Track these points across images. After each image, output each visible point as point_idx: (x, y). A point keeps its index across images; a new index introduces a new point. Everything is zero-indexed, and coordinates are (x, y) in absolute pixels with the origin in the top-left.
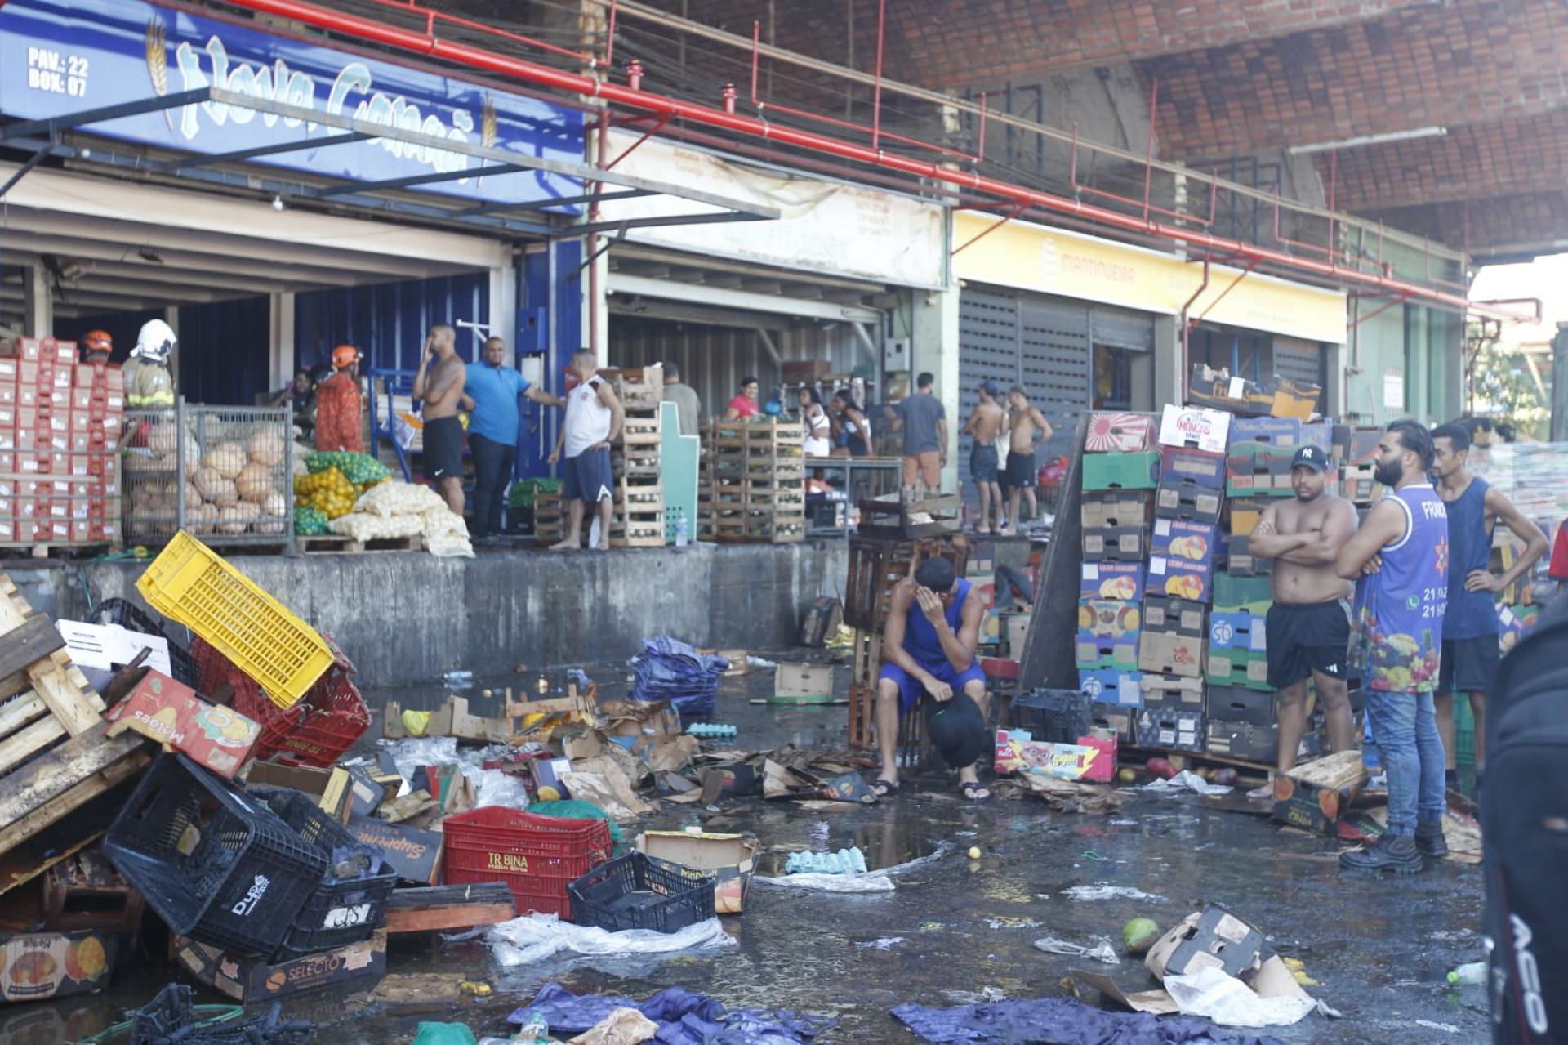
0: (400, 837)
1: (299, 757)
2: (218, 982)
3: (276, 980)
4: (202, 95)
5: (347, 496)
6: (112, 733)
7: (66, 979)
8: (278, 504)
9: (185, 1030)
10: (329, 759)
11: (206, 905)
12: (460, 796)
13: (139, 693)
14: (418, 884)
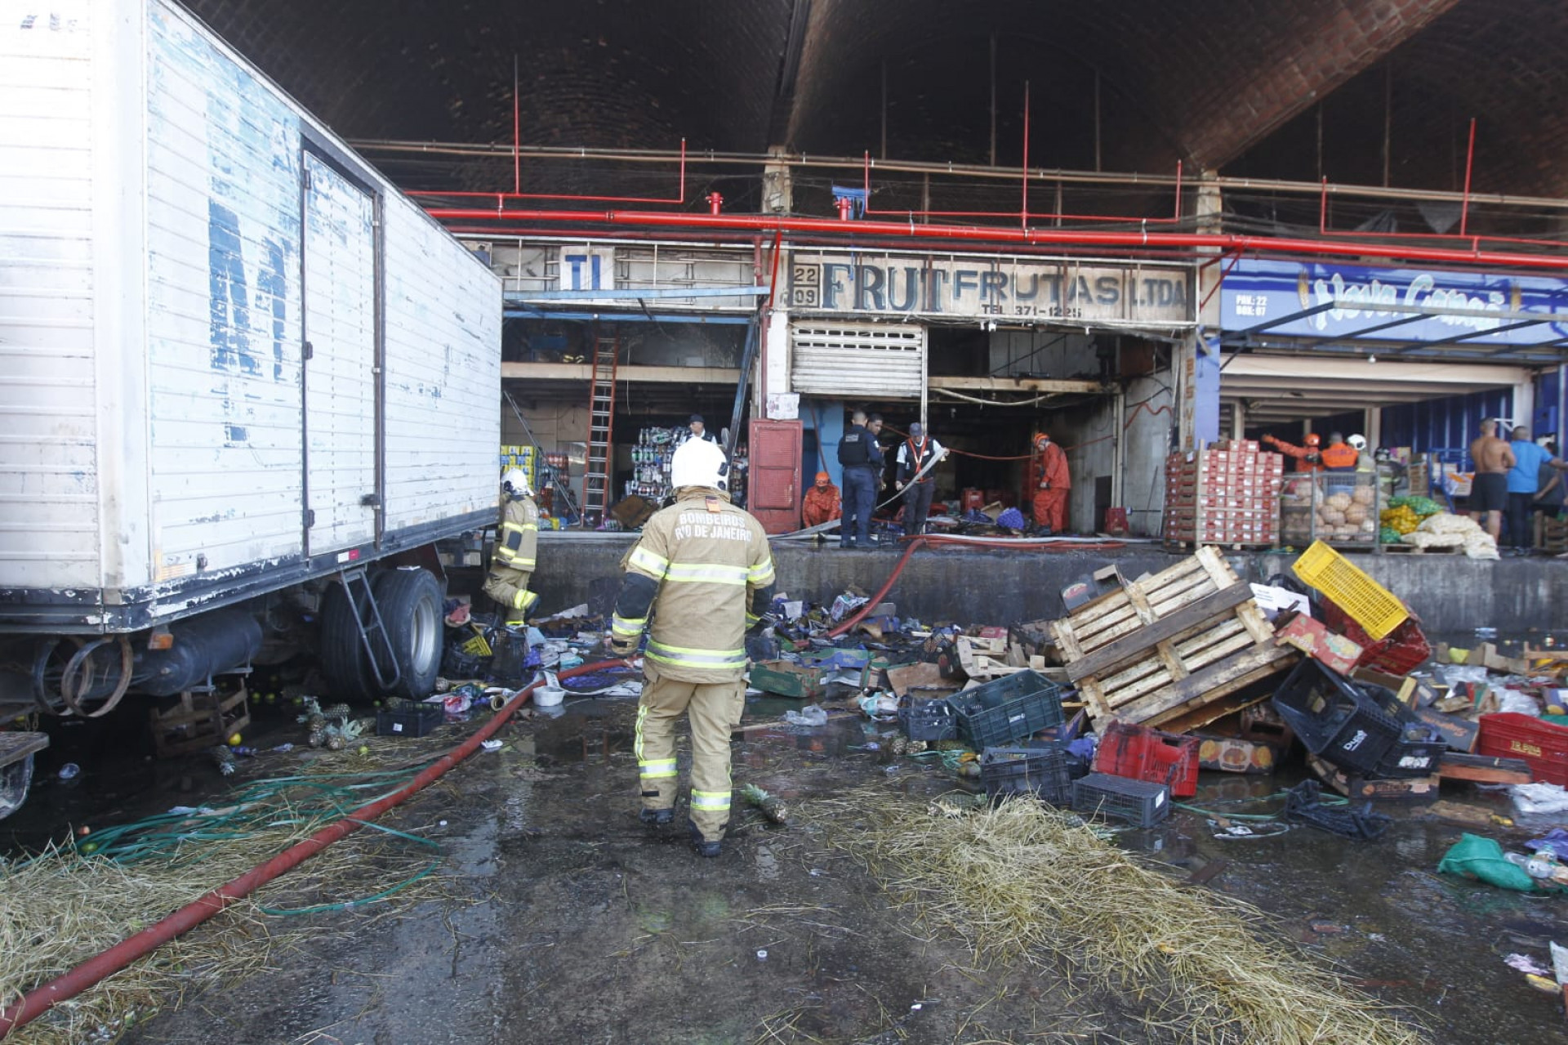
0: (1449, 722)
1: (1385, 667)
2: (1334, 783)
3: (1368, 789)
4: (1329, 306)
5: (1413, 522)
6: (1280, 642)
7: (1251, 765)
8: (1370, 526)
9: (1315, 805)
10: (1404, 670)
11: (1329, 741)
12: (1489, 703)
13: (1293, 624)
14: (1460, 751)
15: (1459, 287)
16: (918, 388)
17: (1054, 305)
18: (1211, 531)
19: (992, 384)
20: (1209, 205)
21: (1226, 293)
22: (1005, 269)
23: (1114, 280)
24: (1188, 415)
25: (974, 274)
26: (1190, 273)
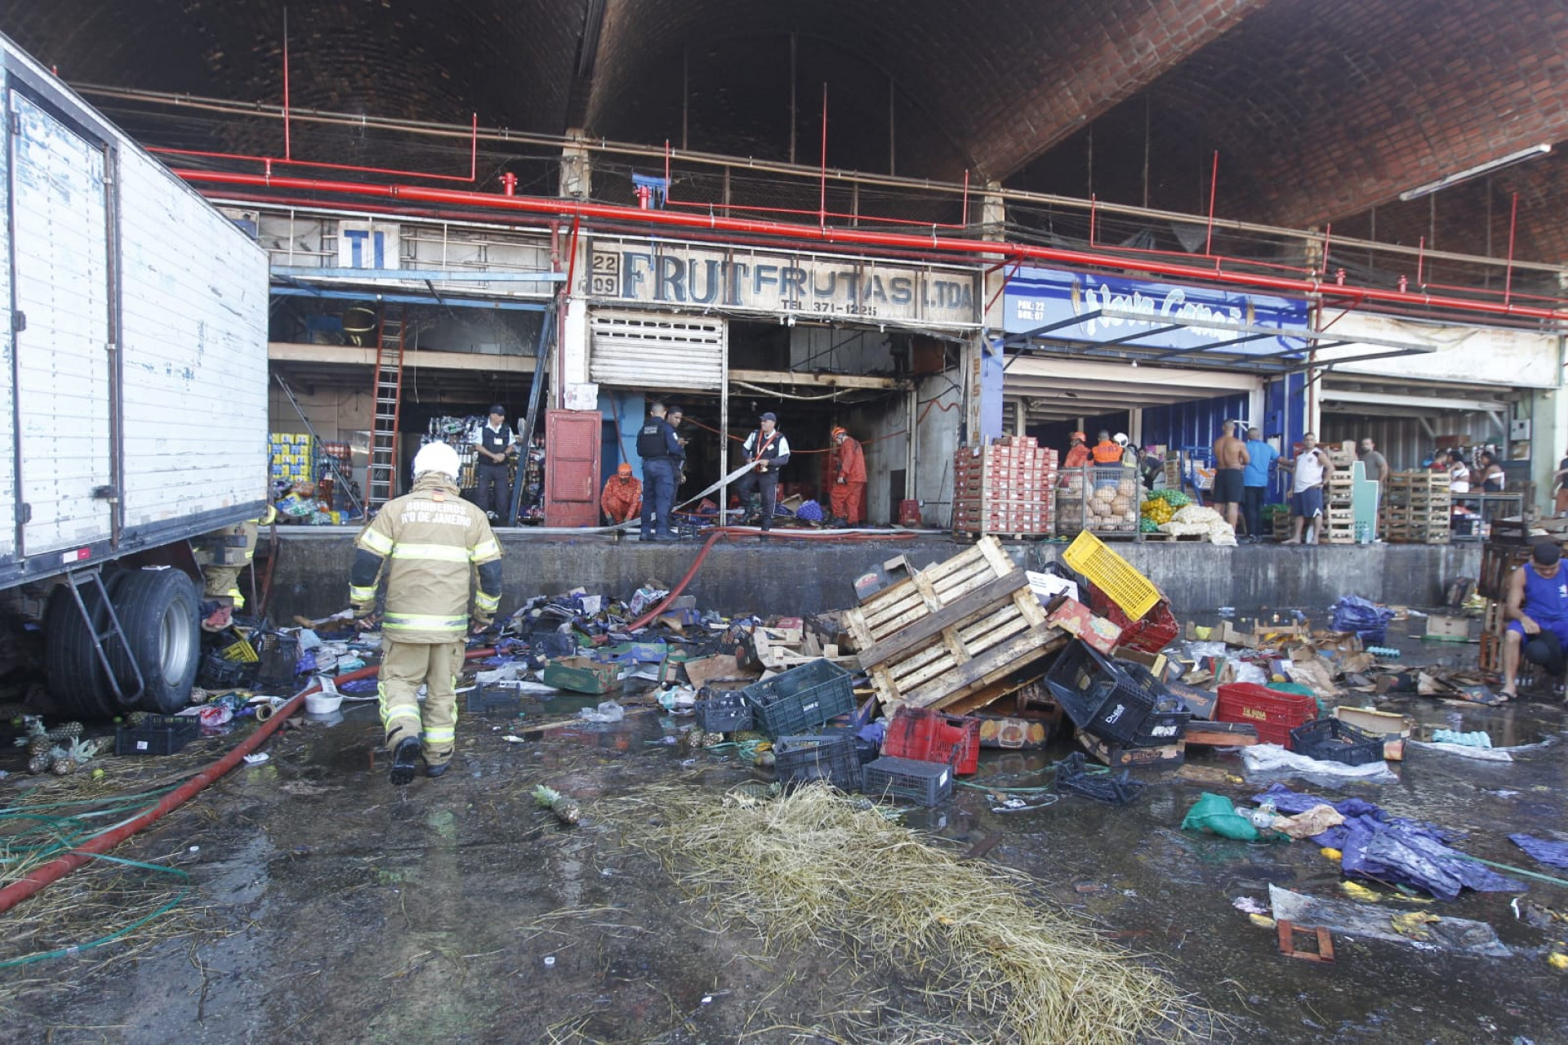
0: (1193, 693)
1: (1142, 646)
2: (1098, 754)
3: (1126, 758)
4: (1098, 314)
5: (1168, 513)
6: (1051, 626)
7: (1026, 742)
8: (1132, 516)
9: (1081, 775)
10: (1156, 649)
11: (1093, 716)
12: (1227, 674)
13: (1063, 609)
14: (1203, 719)
15: (1205, 301)
16: (719, 381)
17: (851, 303)
18: (996, 522)
19: (792, 378)
20: (993, 215)
21: (1008, 296)
22: (804, 265)
23: (907, 281)
24: (975, 412)
25: (774, 269)
26: (977, 277)
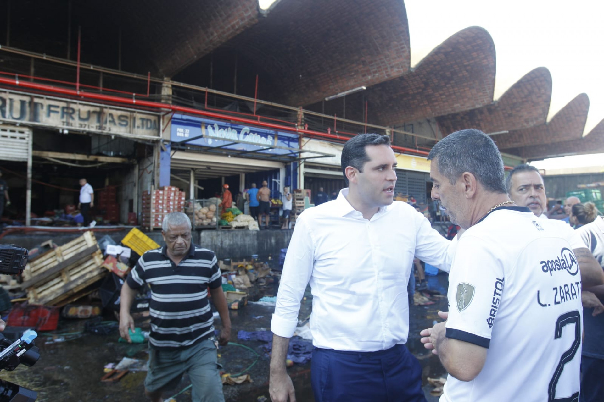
5: (232, 217)
8: (215, 219)
15: (258, 133)
16: (25, 157)
17: (98, 124)
18: (157, 223)
20: (167, 91)
21: (174, 126)
22: (72, 106)
23: (126, 117)
24: (158, 175)
25: (58, 107)
26: (159, 117)
